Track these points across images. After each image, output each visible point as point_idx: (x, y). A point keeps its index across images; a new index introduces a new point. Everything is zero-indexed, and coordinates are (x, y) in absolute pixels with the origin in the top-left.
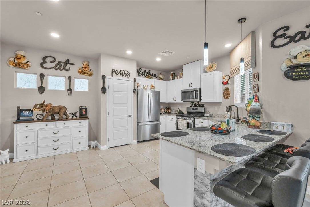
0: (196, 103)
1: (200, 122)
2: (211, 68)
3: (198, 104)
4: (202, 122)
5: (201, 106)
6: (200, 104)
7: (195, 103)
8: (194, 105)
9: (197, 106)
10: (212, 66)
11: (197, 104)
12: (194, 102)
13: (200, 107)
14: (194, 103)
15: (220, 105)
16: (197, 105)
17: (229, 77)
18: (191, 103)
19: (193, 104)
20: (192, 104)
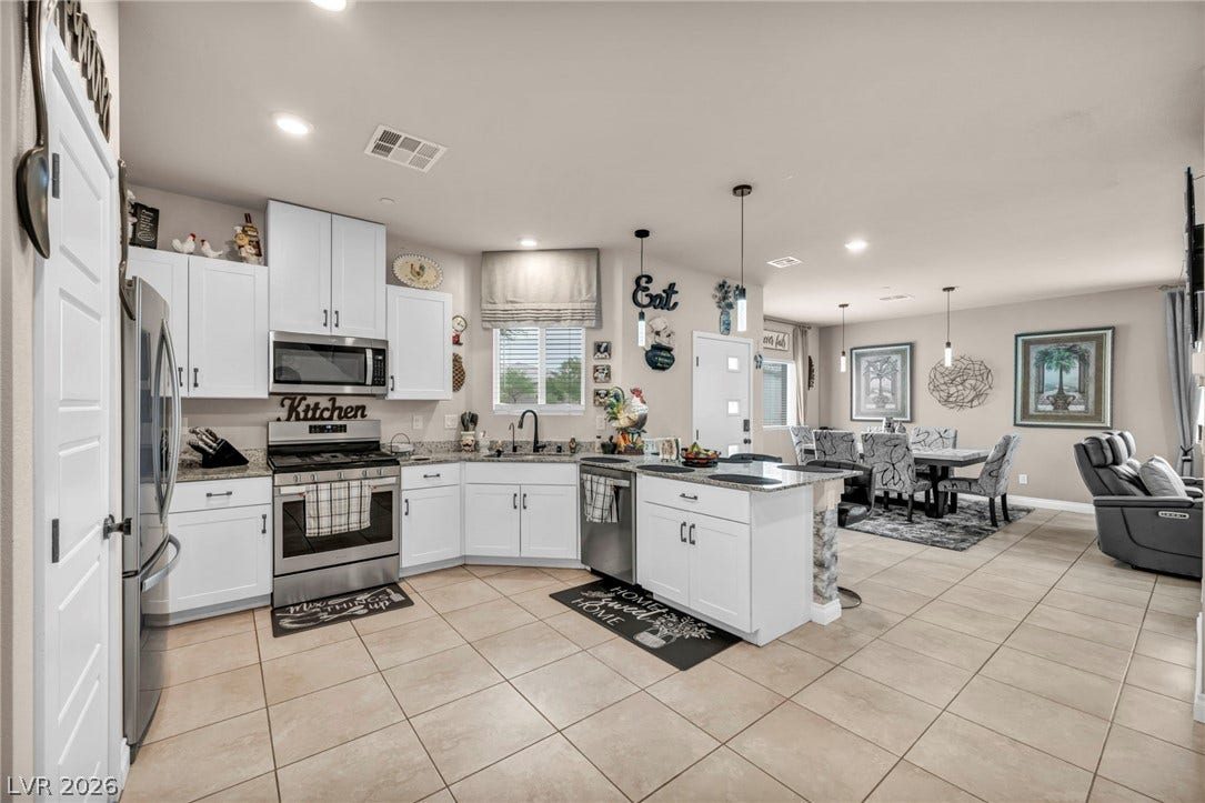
0: (317, 404)
1: (425, 476)
2: (418, 274)
3: (334, 408)
4: (438, 475)
5: (346, 416)
6: (340, 408)
7: (311, 401)
8: (306, 411)
9: (326, 414)
10: (422, 268)
11: (322, 406)
12: (305, 399)
13: (340, 418)
14: (304, 403)
15: (433, 411)
16: (327, 409)
17: (463, 323)
18: (287, 402)
19: (301, 409)
20: (292, 409)
